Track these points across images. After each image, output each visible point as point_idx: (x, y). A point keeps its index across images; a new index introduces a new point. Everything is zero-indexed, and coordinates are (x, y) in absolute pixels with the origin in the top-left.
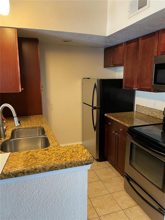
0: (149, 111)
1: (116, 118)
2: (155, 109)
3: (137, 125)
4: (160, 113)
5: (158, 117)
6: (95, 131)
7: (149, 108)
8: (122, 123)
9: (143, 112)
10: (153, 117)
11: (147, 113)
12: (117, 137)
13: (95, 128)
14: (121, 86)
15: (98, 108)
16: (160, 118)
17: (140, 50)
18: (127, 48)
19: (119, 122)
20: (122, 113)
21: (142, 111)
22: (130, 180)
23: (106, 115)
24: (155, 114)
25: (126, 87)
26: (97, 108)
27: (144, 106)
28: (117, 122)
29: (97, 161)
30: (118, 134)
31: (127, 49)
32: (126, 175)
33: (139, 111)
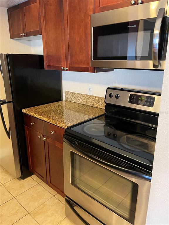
0: (83, 99)
1: (41, 115)
2: (91, 96)
3: (75, 123)
4: (98, 101)
5: (96, 106)
6: (9, 138)
7: (83, 95)
8: (52, 122)
9: (75, 101)
10: (89, 106)
11: (81, 102)
12: (46, 143)
13: (8, 134)
14: (42, 66)
15: (10, 102)
16: (99, 107)
17: (66, 8)
18: (45, 5)
19: (48, 121)
20: (48, 104)
21: (73, 99)
22: (74, 206)
23: (24, 111)
24: (91, 103)
25: (49, 66)
26: (8, 102)
27: (75, 93)
28: (44, 121)
29: (20, 180)
30: (48, 138)
31: (45, 8)
32: (67, 198)
33: (70, 100)
